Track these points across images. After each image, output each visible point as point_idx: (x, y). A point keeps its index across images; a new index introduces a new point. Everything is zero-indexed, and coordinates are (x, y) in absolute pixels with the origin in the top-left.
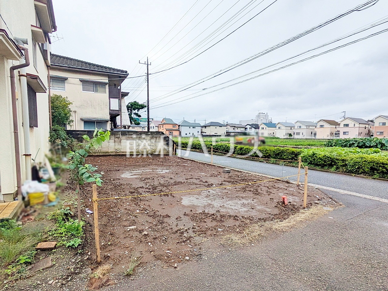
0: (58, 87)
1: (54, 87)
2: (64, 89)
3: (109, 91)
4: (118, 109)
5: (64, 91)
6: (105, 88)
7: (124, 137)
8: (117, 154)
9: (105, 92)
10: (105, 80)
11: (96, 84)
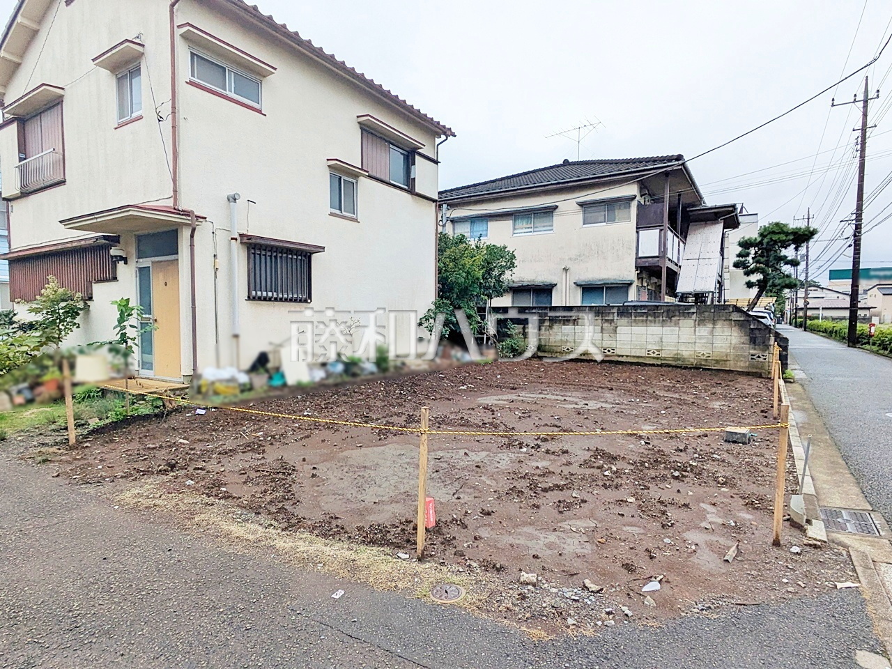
0: (544, 226)
1: (536, 227)
2: (550, 228)
3: (637, 215)
4: (657, 254)
5: (552, 232)
6: (629, 212)
7: (624, 320)
8: (607, 359)
9: (629, 219)
10: (632, 190)
11: (610, 204)
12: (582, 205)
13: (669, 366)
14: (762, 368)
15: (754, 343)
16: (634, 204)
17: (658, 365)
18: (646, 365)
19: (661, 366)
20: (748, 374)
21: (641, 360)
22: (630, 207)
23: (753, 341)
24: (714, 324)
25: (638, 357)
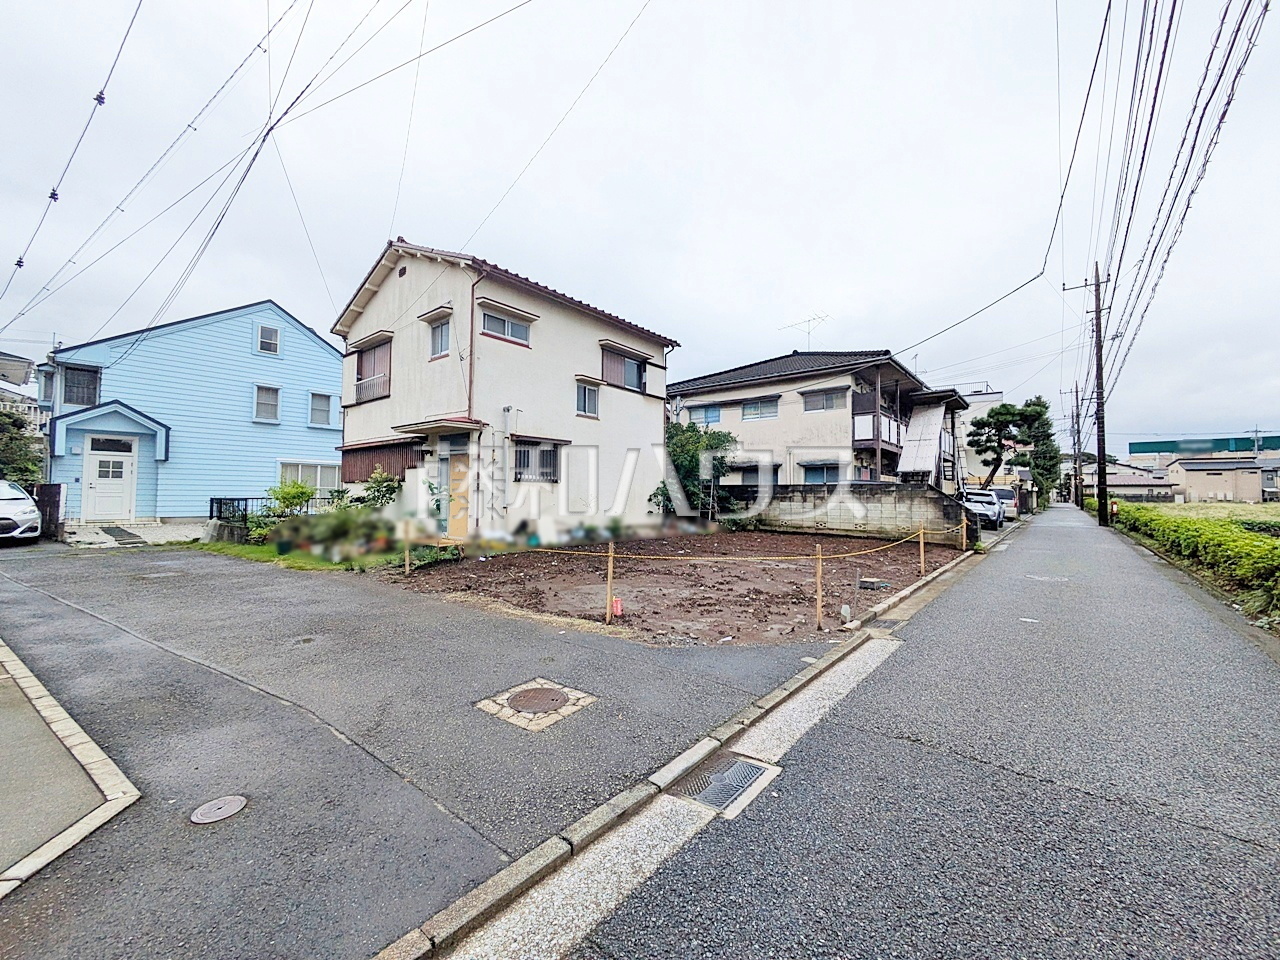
0: (770, 413)
1: (763, 414)
2: (775, 414)
3: (853, 403)
4: (871, 437)
5: (777, 417)
6: (845, 401)
8: (819, 532)
9: (845, 406)
10: (846, 381)
11: (828, 392)
12: (802, 394)
13: (874, 538)
14: (956, 541)
15: (948, 518)
16: (849, 394)
17: (864, 538)
18: (854, 537)
19: (867, 538)
20: (944, 545)
21: (850, 533)
22: (845, 397)
23: (947, 516)
24: (912, 500)
25: (847, 530)
